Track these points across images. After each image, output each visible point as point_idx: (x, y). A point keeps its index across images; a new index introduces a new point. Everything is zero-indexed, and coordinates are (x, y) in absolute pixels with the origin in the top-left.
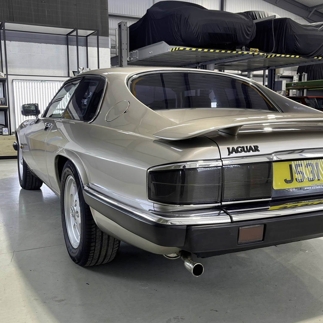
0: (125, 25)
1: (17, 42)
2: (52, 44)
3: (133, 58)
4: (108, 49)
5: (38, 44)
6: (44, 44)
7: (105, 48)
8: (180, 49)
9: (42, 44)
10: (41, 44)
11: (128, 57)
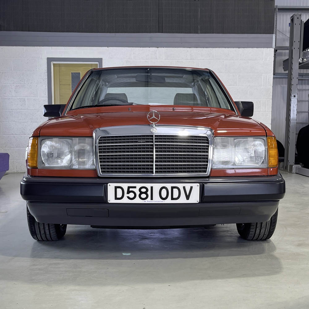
0: (298, 18)
1: (165, 48)
3: (306, 59)
4: (272, 49)
5: (187, 48)
6: (194, 48)
7: (267, 49)
11: (300, 58)
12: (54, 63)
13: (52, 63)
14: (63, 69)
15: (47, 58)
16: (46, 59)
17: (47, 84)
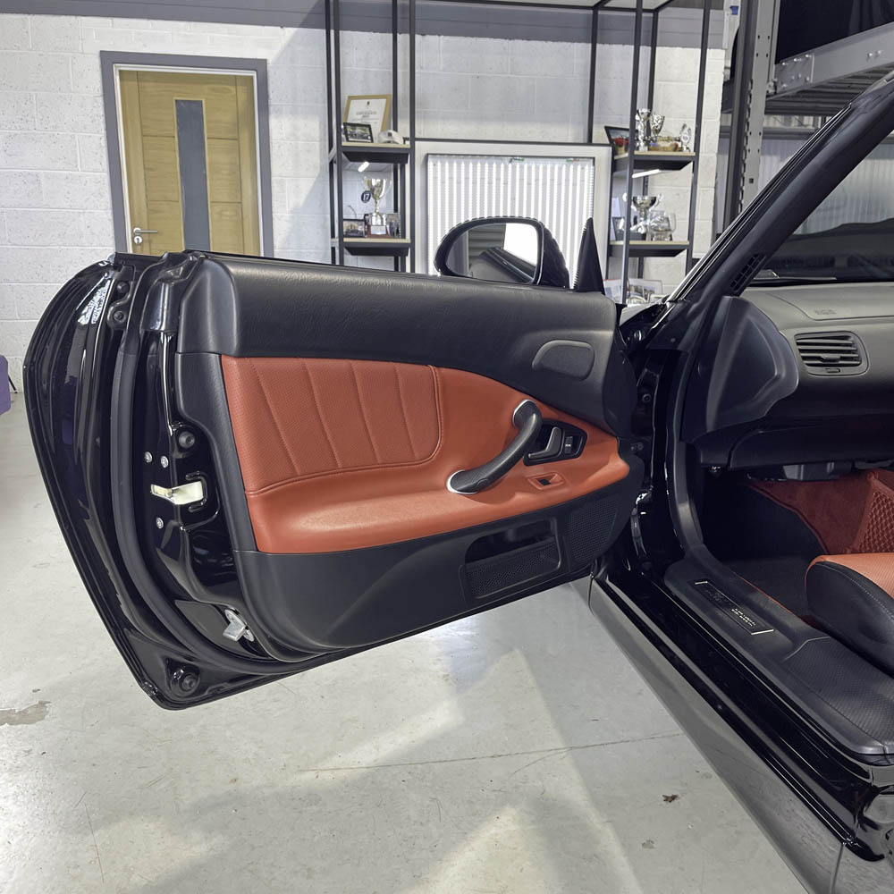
1: (442, 37)
3: (788, 83)
5: (504, 40)
6: (521, 41)
9: (516, 41)
10: (512, 42)
11: (768, 81)
12: (121, 69)
13: (117, 68)
14: (150, 87)
15: (101, 51)
16: (98, 53)
17: (104, 132)
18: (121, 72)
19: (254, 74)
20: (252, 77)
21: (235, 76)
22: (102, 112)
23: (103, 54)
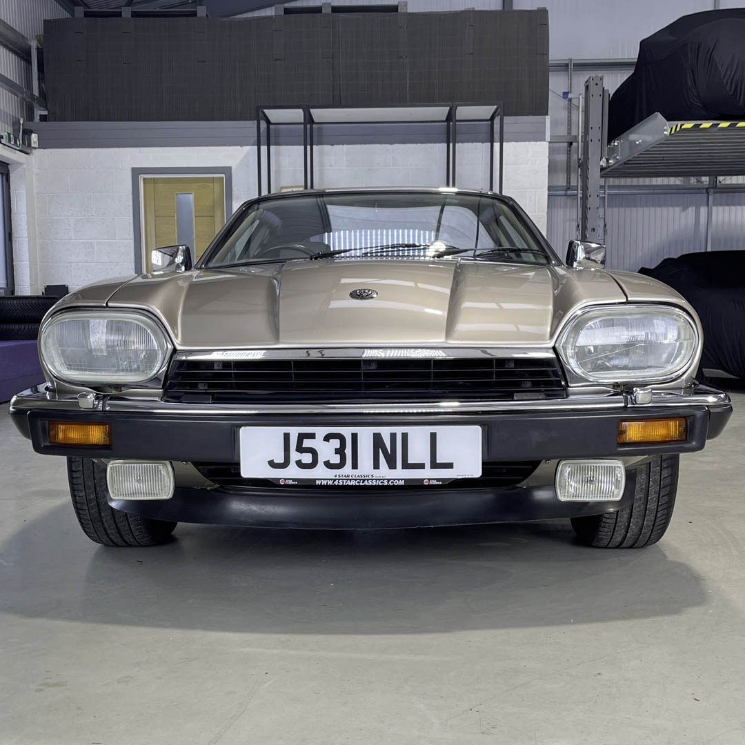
0: (597, 84)
1: (345, 146)
2: (417, 143)
3: (613, 159)
4: (544, 143)
5: (387, 145)
6: (399, 145)
7: (535, 143)
8: (683, 127)
9: (395, 145)
10: (393, 146)
11: (602, 158)
12: (144, 177)
13: (141, 177)
14: (161, 187)
16: (130, 170)
17: (132, 215)
18: (144, 179)
19: (223, 175)
20: (223, 178)
21: (213, 178)
22: (131, 203)
23: (134, 170)
